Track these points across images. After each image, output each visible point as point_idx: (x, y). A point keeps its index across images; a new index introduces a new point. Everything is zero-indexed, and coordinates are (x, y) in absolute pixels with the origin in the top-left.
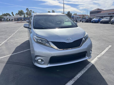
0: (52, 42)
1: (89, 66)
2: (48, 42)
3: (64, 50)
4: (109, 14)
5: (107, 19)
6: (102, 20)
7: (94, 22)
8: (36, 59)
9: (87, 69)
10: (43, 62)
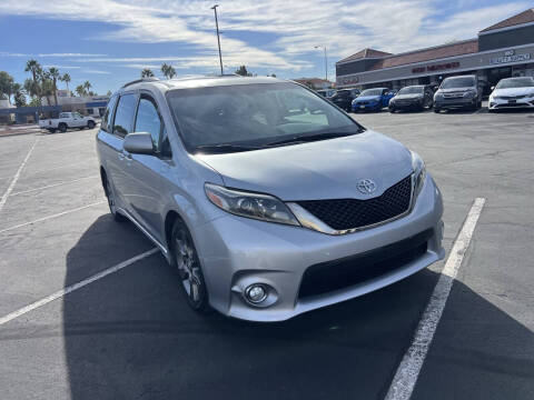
0: (300, 203)
1: (443, 291)
2: (282, 205)
3: (349, 232)
4: (415, 71)
5: (412, 91)
6: (397, 97)
7: (362, 107)
8: (235, 288)
9: (442, 304)
10: (272, 299)
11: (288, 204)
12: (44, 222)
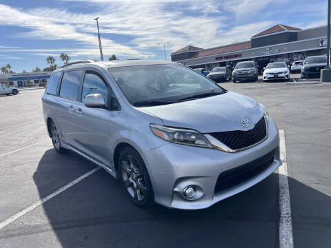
0: (212, 134)
1: (284, 183)
8: (176, 189)
10: (199, 194)
11: (205, 135)
12: (6, 157)
